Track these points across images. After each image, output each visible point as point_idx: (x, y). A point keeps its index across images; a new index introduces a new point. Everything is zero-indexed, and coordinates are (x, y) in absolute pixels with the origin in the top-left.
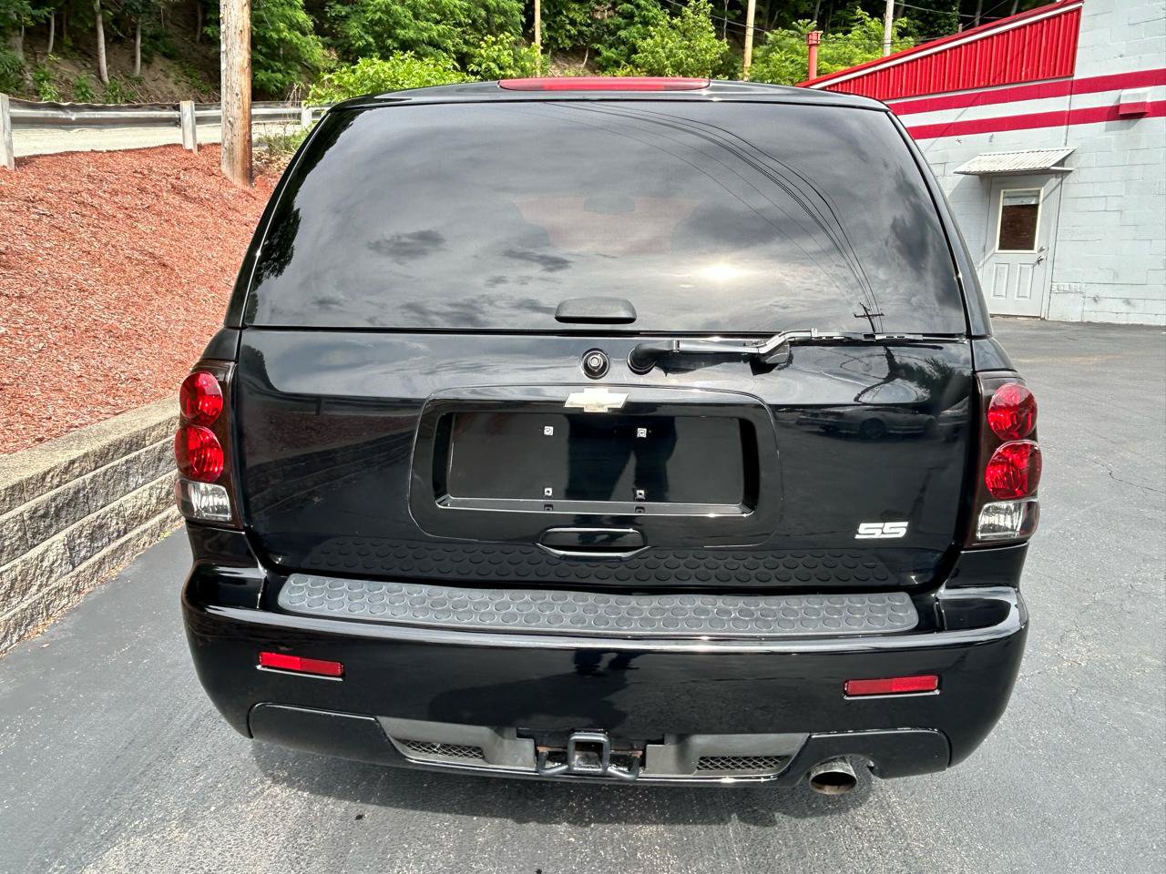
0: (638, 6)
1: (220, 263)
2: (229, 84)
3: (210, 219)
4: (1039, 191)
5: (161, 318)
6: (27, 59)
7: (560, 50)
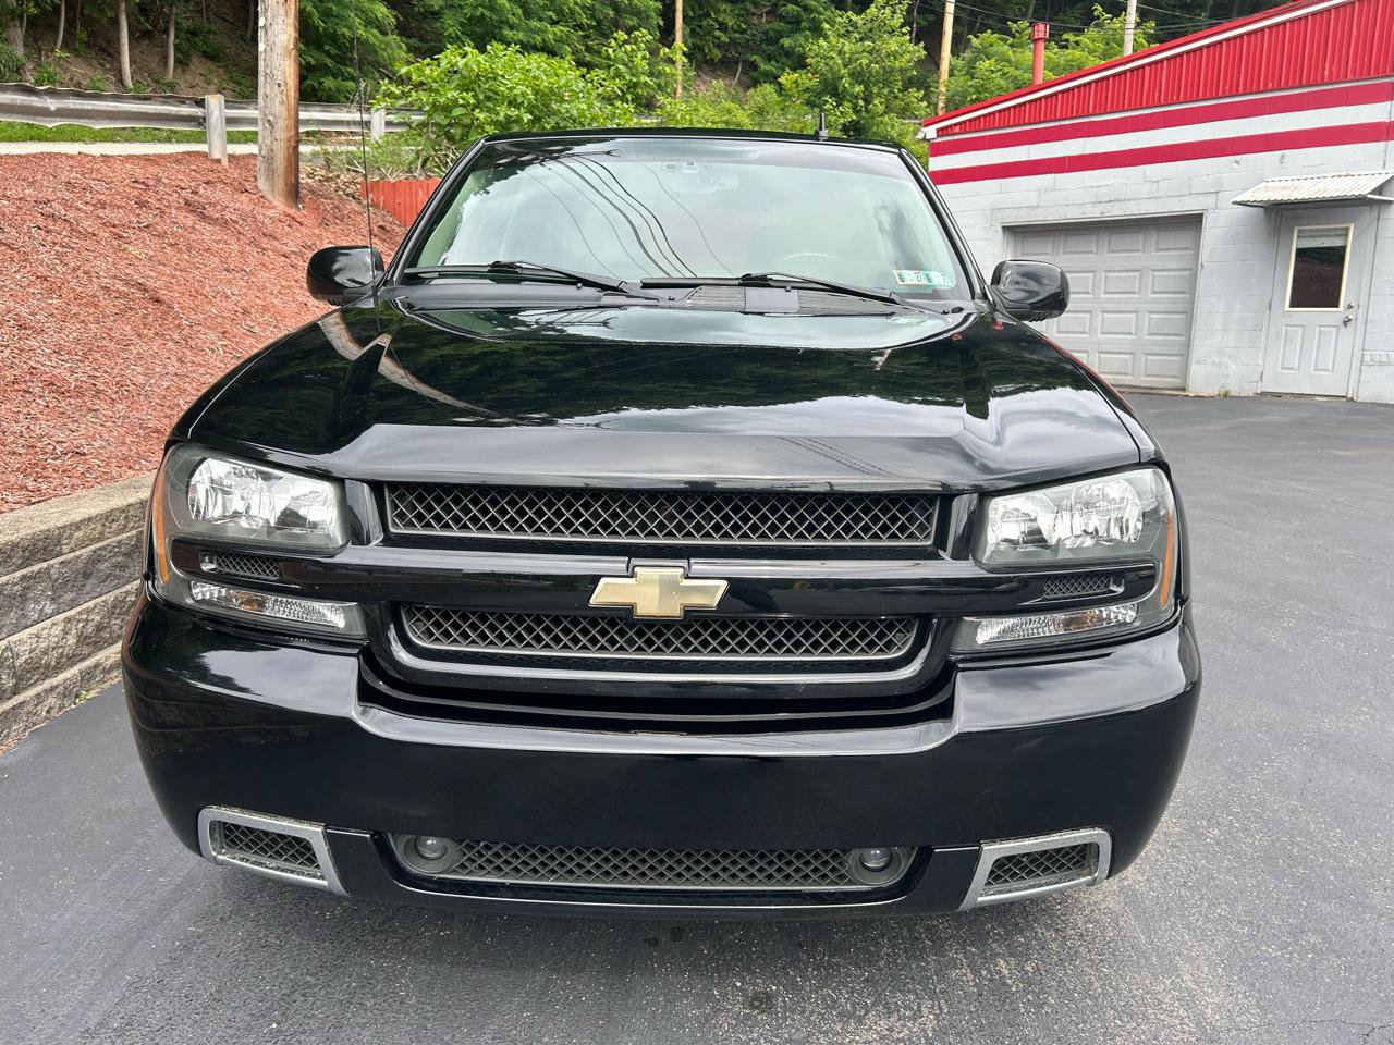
0: (806, 8)
1: (244, 304)
2: (268, 71)
3: (234, 247)
4: (1347, 229)
5: (139, 369)
6: (28, 56)
7: (706, 62)
